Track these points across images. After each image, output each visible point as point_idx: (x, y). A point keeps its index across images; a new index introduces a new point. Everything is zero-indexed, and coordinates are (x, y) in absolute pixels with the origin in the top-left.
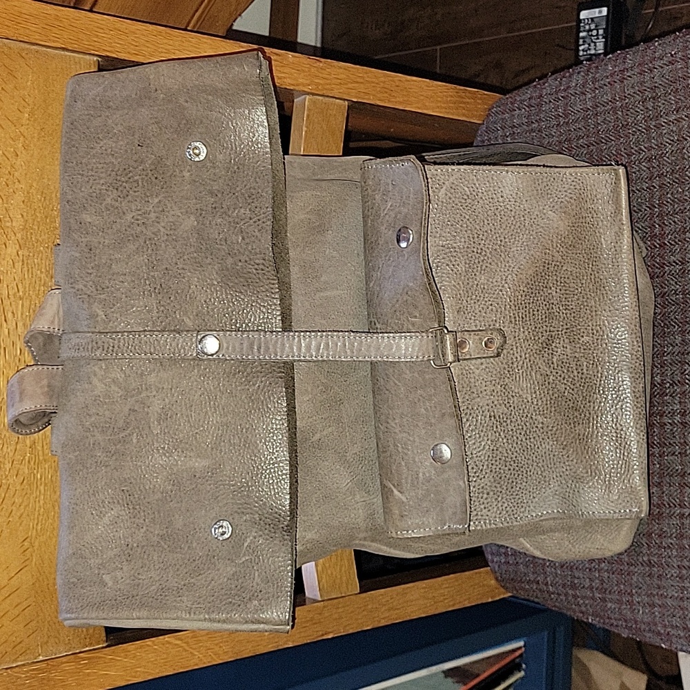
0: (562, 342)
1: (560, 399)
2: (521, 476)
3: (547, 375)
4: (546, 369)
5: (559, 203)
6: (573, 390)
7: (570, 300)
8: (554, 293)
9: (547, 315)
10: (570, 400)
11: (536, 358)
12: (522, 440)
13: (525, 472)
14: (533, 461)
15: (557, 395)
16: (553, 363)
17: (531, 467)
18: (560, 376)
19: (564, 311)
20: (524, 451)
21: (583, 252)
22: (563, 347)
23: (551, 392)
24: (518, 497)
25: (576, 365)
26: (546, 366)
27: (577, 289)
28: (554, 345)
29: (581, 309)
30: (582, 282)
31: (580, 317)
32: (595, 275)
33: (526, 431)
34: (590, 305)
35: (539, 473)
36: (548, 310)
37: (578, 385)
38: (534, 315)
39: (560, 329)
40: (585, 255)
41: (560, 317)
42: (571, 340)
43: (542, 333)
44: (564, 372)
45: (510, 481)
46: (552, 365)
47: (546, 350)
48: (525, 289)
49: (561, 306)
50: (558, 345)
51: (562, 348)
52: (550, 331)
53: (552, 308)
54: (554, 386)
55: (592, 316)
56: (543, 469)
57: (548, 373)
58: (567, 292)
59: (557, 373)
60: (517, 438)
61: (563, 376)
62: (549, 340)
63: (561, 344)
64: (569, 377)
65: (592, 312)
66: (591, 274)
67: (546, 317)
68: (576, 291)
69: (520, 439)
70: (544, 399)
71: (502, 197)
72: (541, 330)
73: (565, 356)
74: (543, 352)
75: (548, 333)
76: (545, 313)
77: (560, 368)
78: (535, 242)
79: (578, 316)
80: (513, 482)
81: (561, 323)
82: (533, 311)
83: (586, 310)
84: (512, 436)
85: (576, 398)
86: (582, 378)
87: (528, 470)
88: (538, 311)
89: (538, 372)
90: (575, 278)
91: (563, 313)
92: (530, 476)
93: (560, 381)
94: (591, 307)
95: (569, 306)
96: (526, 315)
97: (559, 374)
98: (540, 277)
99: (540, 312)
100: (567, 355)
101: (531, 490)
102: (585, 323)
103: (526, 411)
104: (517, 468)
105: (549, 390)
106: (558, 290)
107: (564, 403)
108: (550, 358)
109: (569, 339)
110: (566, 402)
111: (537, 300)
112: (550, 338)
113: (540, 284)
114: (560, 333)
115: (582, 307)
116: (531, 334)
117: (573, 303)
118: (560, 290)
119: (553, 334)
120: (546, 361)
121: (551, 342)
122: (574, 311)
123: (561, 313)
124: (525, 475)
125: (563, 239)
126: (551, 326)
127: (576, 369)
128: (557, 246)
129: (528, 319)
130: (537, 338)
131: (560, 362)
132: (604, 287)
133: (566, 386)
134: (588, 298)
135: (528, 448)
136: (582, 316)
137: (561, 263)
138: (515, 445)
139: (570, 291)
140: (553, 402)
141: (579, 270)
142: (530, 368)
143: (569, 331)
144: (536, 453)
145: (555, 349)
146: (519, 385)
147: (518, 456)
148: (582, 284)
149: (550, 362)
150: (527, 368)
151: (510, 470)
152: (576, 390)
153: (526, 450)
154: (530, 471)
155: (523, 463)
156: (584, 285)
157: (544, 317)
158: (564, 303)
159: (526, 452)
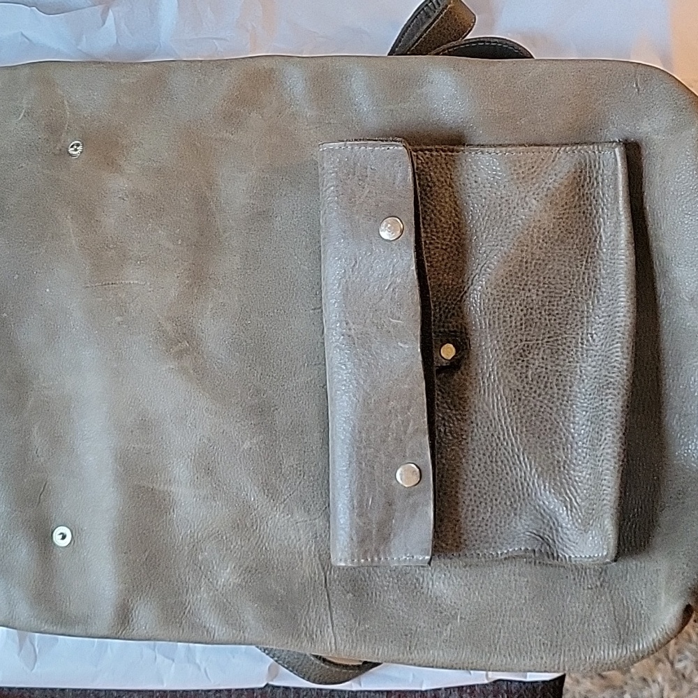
0: (541, 353)
1: (534, 418)
2: (483, 504)
3: (518, 390)
4: (518, 383)
5: (545, 190)
6: (551, 408)
7: (555, 303)
8: (534, 297)
9: (523, 321)
10: (547, 420)
11: (505, 371)
12: (485, 463)
13: (489, 500)
14: (500, 488)
15: (529, 414)
16: (526, 377)
17: (497, 495)
18: (535, 392)
19: (547, 317)
20: (488, 475)
21: (575, 247)
22: (543, 359)
23: (522, 410)
24: (480, 529)
25: (557, 380)
26: (517, 380)
27: (566, 291)
28: (531, 356)
29: (568, 314)
30: (572, 283)
31: (567, 324)
32: (589, 274)
33: (491, 453)
34: (581, 310)
35: (508, 503)
36: (525, 315)
37: (558, 404)
38: (504, 321)
39: (541, 338)
40: (577, 251)
41: (541, 323)
42: (554, 351)
43: (515, 342)
44: (539, 388)
45: (470, 508)
46: (525, 380)
47: (520, 361)
48: (494, 292)
49: (543, 312)
50: (536, 357)
51: (541, 360)
52: (526, 341)
53: (531, 314)
54: (526, 402)
55: (582, 323)
56: (513, 500)
57: (520, 388)
58: (553, 294)
59: (531, 388)
60: (480, 459)
61: (538, 392)
62: (524, 351)
63: (541, 356)
64: (546, 393)
65: (582, 318)
66: (584, 273)
67: (521, 325)
68: (564, 293)
69: (484, 460)
70: (514, 418)
71: (476, 182)
72: (514, 339)
73: (544, 369)
74: (515, 364)
75: (524, 343)
76: (521, 319)
77: (535, 383)
78: (511, 237)
79: (565, 322)
80: (473, 510)
81: (542, 331)
82: (504, 317)
83: (576, 315)
84: (474, 457)
85: (555, 419)
86: (563, 396)
87: (494, 498)
88: (511, 316)
89: (507, 387)
90: (563, 278)
91: (545, 319)
92: (496, 505)
93: (534, 398)
94: (583, 312)
95: (553, 311)
96: (494, 321)
97: (533, 390)
98: (514, 278)
99: (513, 318)
100: (546, 369)
101: (498, 523)
102: (574, 331)
103: (491, 429)
104: (479, 495)
105: (519, 407)
106: (540, 293)
107: (538, 423)
108: (524, 371)
109: (552, 350)
110: (541, 422)
111: (511, 305)
112: (525, 348)
113: (515, 286)
114: (540, 342)
115: (571, 312)
116: (500, 343)
117: (559, 308)
118: (543, 292)
119: (531, 343)
120: (519, 375)
121: (527, 353)
122: (561, 316)
123: (543, 319)
124: (489, 504)
125: (546, 233)
126: (528, 334)
127: (557, 385)
128: (539, 242)
129: (496, 326)
130: (508, 348)
131: (537, 376)
132: (599, 288)
133: (542, 404)
134: (578, 301)
135: (493, 473)
136: (570, 322)
137: (544, 261)
138: (476, 467)
139: (556, 293)
140: (524, 421)
141: (568, 268)
142: (497, 382)
143: (552, 339)
144: (504, 479)
145: (532, 361)
146: (484, 399)
147: (480, 479)
148: (572, 285)
149: (524, 376)
150: (495, 381)
151: (469, 494)
152: (555, 409)
153: (490, 473)
154: (496, 500)
155: (487, 488)
156: (574, 286)
157: (518, 324)
158: (547, 308)
159: (491, 477)
